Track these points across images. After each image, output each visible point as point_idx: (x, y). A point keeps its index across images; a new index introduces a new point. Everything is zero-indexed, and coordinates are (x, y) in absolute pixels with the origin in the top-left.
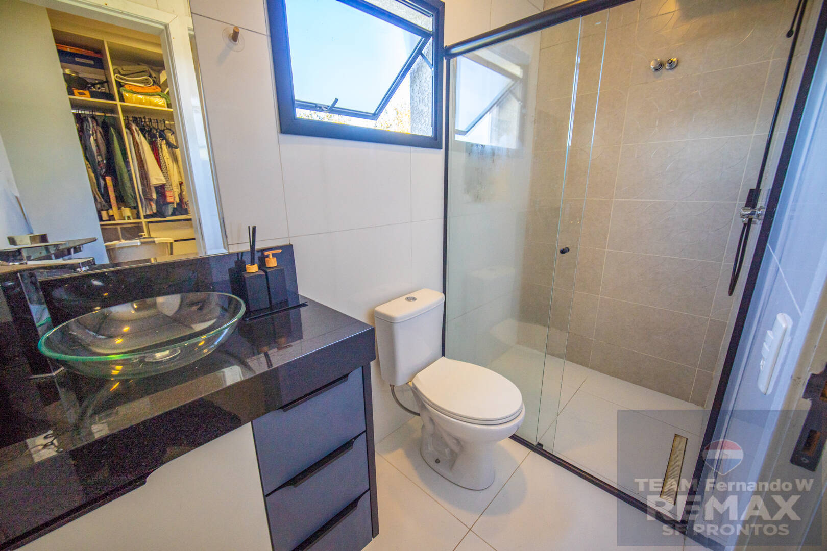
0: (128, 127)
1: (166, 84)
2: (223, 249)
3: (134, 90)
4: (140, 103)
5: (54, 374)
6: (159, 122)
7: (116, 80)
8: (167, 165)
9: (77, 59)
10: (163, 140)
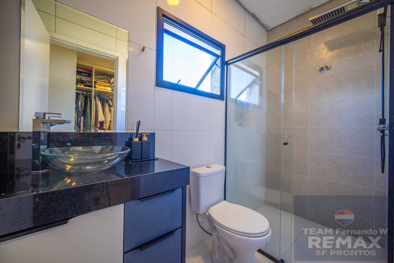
0: (95, 98)
1: (113, 83)
2: (125, 131)
3: (100, 84)
4: (101, 89)
5: (40, 172)
6: (107, 96)
7: (94, 81)
8: (107, 113)
9: (82, 74)
10: (107, 103)
